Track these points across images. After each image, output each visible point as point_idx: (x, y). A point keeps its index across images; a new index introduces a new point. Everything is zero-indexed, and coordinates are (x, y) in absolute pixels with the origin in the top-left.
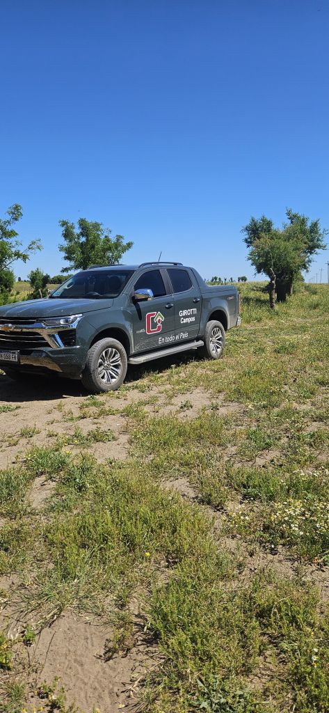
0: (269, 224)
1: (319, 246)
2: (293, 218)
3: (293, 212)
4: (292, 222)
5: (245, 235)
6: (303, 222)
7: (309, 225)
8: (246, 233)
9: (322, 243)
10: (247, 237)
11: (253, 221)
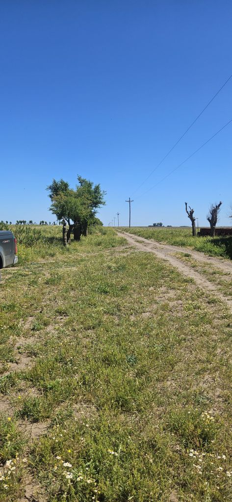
0: (66, 185)
1: (100, 203)
2: (82, 182)
3: (82, 178)
4: (82, 185)
5: (50, 192)
6: (90, 185)
7: (93, 187)
8: (50, 190)
9: (102, 201)
10: (51, 193)
11: (55, 182)
